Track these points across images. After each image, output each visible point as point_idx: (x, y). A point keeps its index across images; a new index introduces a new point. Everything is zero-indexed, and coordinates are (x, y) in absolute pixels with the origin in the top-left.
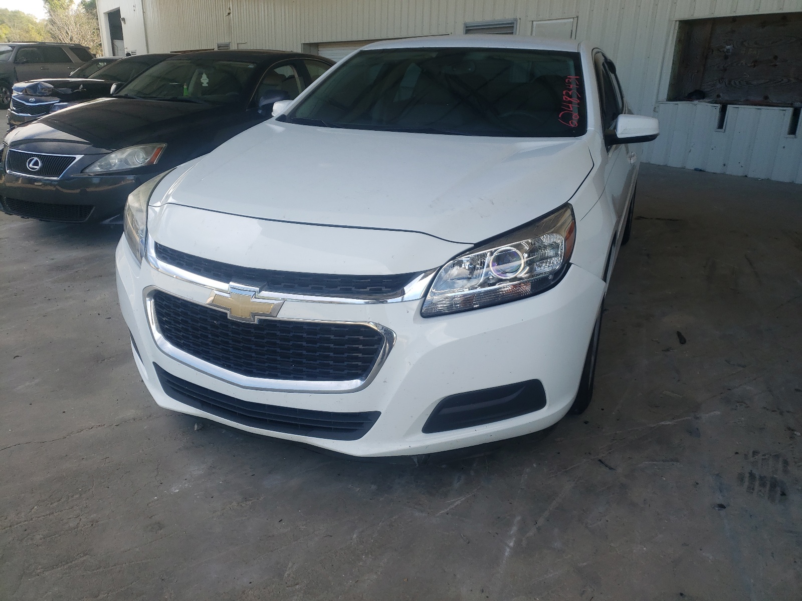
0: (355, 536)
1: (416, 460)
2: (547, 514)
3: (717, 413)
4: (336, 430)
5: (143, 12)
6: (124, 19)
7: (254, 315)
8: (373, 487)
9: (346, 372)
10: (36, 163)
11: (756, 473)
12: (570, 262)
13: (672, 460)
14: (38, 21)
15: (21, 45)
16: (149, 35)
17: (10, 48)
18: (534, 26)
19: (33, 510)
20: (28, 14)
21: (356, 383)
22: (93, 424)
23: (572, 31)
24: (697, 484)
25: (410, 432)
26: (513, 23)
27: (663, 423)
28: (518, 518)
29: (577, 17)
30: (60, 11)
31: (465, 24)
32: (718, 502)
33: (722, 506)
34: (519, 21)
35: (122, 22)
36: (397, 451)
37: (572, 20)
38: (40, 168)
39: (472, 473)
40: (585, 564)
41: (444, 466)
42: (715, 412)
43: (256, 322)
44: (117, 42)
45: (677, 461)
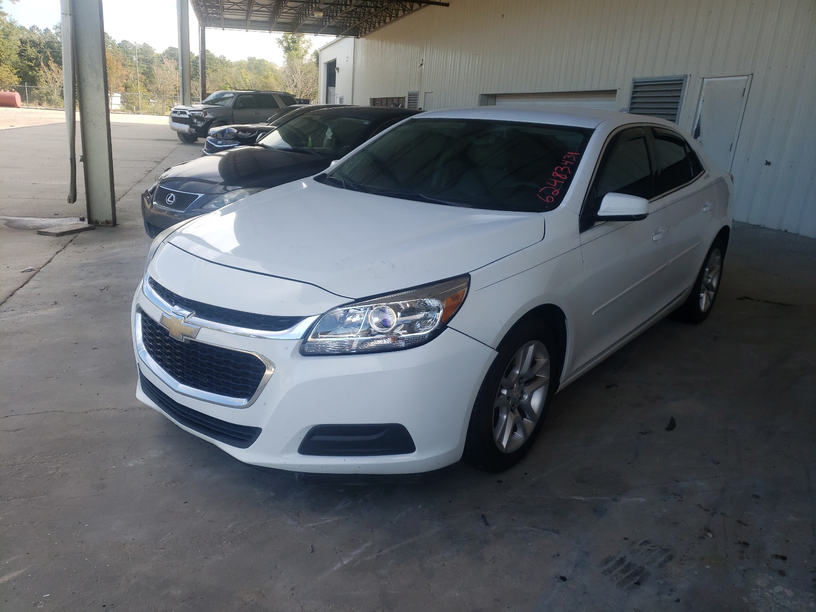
0: (230, 526)
1: (297, 476)
2: (397, 546)
3: (642, 500)
4: (234, 438)
5: (354, 63)
6: (338, 69)
7: (184, 335)
8: (272, 494)
9: (240, 391)
10: (172, 199)
11: (629, 559)
12: (448, 325)
13: (553, 531)
14: (278, 68)
15: (241, 93)
16: (355, 83)
17: (233, 95)
18: (705, 82)
19: (34, 458)
20: (271, 63)
21: (244, 401)
22: (110, 407)
23: (745, 89)
24: (559, 555)
25: (285, 451)
26: (683, 80)
27: (576, 498)
28: (369, 544)
29: (752, 74)
30: (296, 60)
31: (634, 79)
32: (563, 575)
33: (564, 579)
34: (689, 77)
35: (336, 71)
36: (275, 464)
37: (746, 77)
38: (174, 203)
39: (360, 501)
40: (393, 592)
41: (341, 491)
42: (639, 499)
43: (183, 341)
44: (331, 89)
45: (557, 532)
